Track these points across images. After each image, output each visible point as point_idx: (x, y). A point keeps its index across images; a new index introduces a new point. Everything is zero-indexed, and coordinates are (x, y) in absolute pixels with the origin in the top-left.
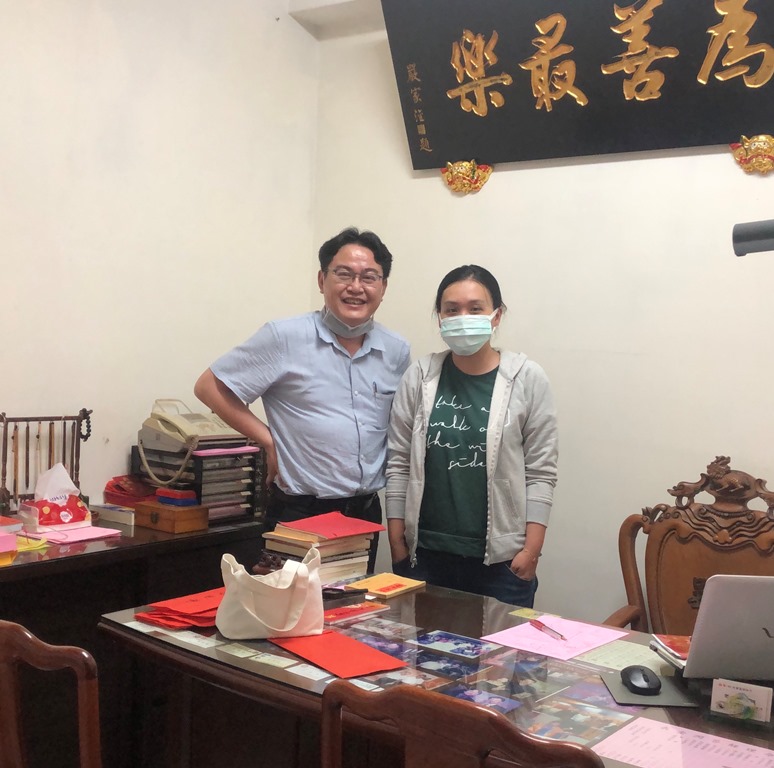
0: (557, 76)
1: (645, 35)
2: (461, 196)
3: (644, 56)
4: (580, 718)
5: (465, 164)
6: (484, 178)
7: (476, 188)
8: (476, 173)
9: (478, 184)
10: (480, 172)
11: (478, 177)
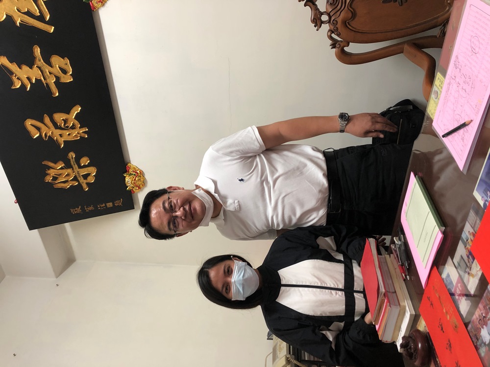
0: (64, 125)
1: (28, 68)
3: (43, 68)
5: (127, 180)
6: (134, 168)
7: (141, 173)
8: (132, 173)
9: (138, 172)
10: (131, 171)
11: (134, 172)
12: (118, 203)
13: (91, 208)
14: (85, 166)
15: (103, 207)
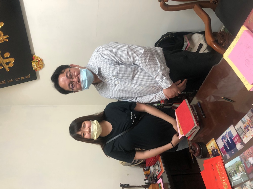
2: (44, 65)
5: (33, 64)
6: (37, 58)
8: (36, 60)
9: (40, 60)
10: (35, 59)
11: (37, 60)
12: (28, 77)
13: (11, 81)
14: (7, 58)
15: (19, 79)
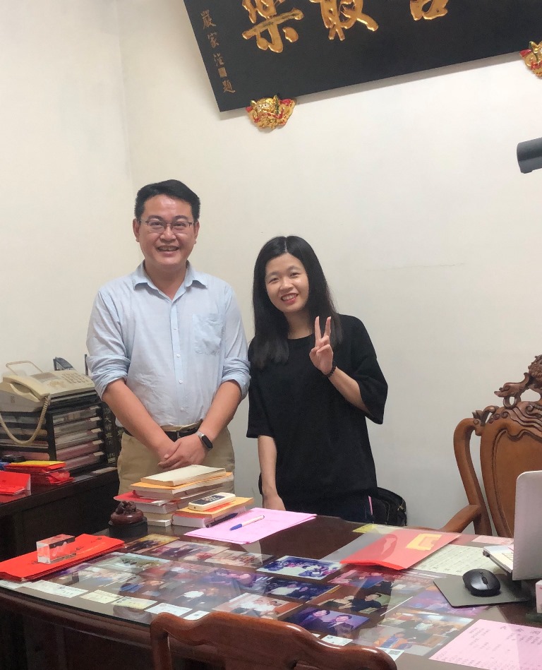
0: (345, 5)
2: (268, 132)
4: (423, 627)
5: (268, 100)
7: (281, 122)
8: (280, 108)
9: (283, 118)
10: (283, 106)
11: (282, 112)
12: (228, 87)
14: (283, 35)
